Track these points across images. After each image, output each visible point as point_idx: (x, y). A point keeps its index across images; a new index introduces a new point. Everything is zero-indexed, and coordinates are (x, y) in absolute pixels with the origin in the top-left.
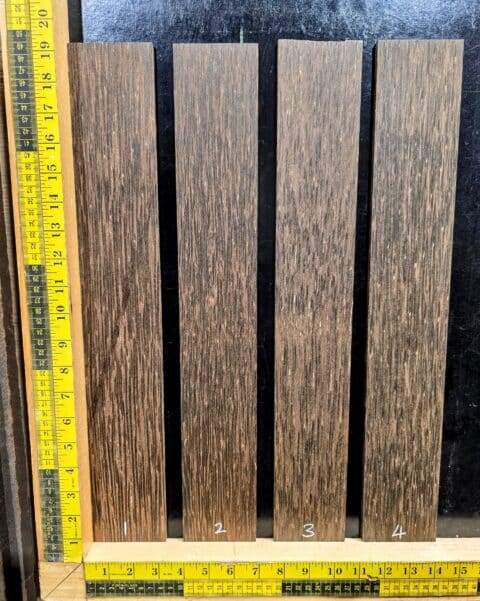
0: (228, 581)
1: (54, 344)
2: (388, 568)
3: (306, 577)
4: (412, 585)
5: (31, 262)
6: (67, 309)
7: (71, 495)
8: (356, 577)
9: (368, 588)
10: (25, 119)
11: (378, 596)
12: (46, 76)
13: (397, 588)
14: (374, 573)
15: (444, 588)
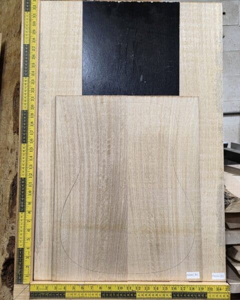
0: (81, 292)
1: (27, 203)
2: (138, 287)
3: (110, 290)
4: (148, 294)
5: (22, 177)
6: (32, 192)
7: (28, 257)
8: (128, 290)
9: (132, 295)
10: (24, 134)
11: (136, 298)
12: (32, 123)
13: (143, 295)
14: (134, 289)
15: (160, 295)
